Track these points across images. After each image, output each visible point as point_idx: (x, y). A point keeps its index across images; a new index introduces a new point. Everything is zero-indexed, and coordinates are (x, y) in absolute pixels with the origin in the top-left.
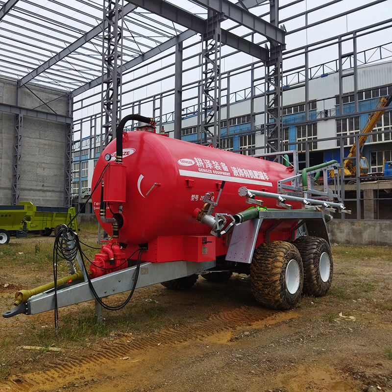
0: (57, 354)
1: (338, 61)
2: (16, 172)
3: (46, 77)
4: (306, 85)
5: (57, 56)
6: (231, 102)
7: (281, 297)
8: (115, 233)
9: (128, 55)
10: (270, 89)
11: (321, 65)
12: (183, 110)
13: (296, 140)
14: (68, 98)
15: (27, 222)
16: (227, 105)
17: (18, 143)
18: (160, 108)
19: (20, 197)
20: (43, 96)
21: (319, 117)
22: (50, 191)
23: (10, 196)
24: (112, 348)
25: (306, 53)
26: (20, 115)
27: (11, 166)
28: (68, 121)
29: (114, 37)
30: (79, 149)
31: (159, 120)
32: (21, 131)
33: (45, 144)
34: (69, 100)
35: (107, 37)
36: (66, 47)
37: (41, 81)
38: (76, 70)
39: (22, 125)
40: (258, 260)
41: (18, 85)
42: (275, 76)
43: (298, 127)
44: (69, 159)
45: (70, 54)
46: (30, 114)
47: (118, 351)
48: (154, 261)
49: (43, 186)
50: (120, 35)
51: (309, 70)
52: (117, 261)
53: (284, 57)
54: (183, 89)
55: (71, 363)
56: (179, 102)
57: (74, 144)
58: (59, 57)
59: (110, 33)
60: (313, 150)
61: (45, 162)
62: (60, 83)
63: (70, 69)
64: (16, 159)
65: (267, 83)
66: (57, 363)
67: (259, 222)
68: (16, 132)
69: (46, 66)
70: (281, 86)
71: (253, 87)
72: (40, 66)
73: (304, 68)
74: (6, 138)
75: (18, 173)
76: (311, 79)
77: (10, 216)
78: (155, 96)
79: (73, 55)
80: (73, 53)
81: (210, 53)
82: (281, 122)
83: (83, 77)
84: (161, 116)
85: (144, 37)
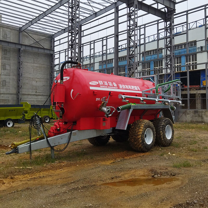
0: (30, 169)
1: (204, 19)
2: (19, 84)
3: (37, 26)
4: (187, 33)
5: (44, 13)
6: (146, 42)
7: (142, 146)
8: (61, 117)
9: (87, 13)
10: (167, 35)
11: (195, 21)
12: (119, 46)
13: (185, 64)
14: (51, 38)
15: (25, 114)
16: (144, 44)
17: (20, 66)
18: (106, 45)
19: (22, 99)
20: (35, 37)
21: (198, 51)
22: (40, 95)
23: (15, 99)
24: (55, 167)
25: (187, 15)
26: (22, 49)
27: (16, 80)
28: (52, 52)
29: (74, 7)
30: (58, 69)
31: (105, 52)
32: (22, 59)
33: (37, 67)
34: (52, 39)
35: (71, 6)
36: (49, 8)
37: (34, 28)
38: (55, 22)
39: (23, 55)
40: (132, 128)
41: (20, 31)
42: (170, 28)
43: (186, 56)
44: (52, 76)
45: (52, 12)
46: (27, 48)
47: (58, 168)
48: (79, 130)
49: (36, 92)
50: (78, 5)
51: (189, 24)
52: (61, 130)
53: (175, 17)
54: (119, 34)
55: (36, 172)
56: (117, 42)
57: (56, 66)
58: (45, 14)
59: (72, 5)
60: (194, 70)
61: (38, 77)
62: (46, 30)
63: (52, 21)
64: (19, 76)
65: (165, 32)
66: (30, 172)
67: (131, 111)
68: (19, 59)
69: (37, 19)
70: (173, 33)
71: (158, 34)
72: (33, 19)
73: (186, 24)
74: (13, 63)
75: (20, 85)
76: (190, 30)
77: (14, 110)
78: (103, 38)
79: (53, 13)
80: (53, 12)
81: (132, 15)
82: (173, 54)
83: (60, 26)
84: (106, 50)
85: (96, 3)
